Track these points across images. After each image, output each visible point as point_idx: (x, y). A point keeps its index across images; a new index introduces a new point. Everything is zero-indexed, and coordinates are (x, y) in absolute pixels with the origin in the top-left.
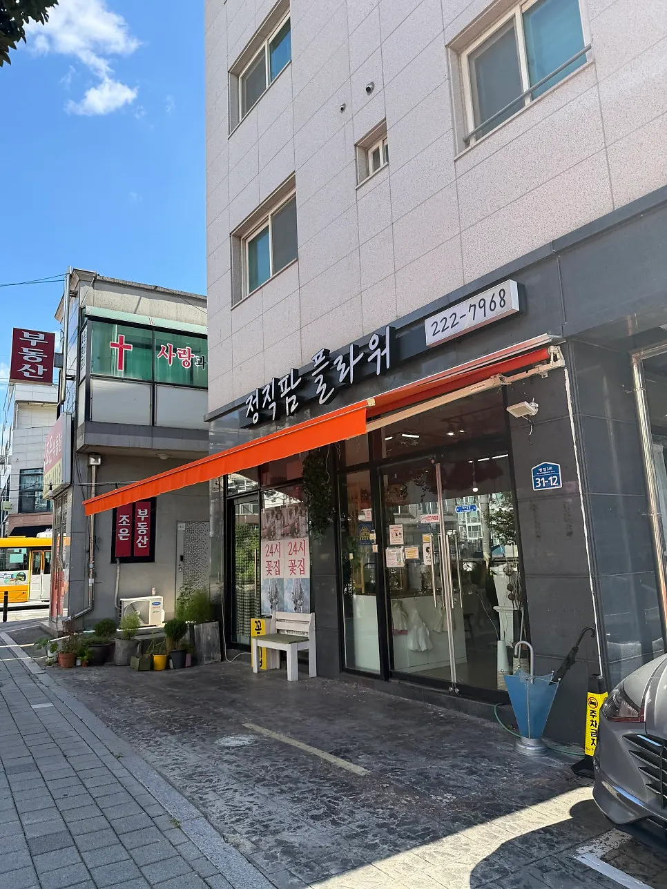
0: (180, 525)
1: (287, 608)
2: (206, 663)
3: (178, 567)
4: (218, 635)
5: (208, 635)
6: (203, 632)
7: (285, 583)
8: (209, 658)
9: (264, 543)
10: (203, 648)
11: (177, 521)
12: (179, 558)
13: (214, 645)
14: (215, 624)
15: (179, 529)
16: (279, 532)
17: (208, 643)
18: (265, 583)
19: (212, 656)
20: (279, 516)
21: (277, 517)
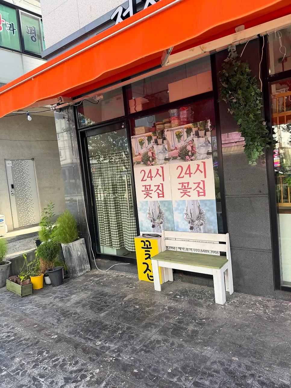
0: (7, 162)
1: (178, 227)
2: (79, 274)
3: (11, 193)
4: (85, 249)
5: (77, 251)
6: (74, 249)
7: (175, 205)
8: (81, 270)
9: (138, 169)
10: (75, 262)
11: (5, 160)
12: (10, 187)
13: (84, 259)
14: (82, 240)
15: (7, 165)
16: (160, 157)
17: (79, 258)
18: (142, 205)
19: (83, 267)
20: (160, 141)
21: (156, 142)
